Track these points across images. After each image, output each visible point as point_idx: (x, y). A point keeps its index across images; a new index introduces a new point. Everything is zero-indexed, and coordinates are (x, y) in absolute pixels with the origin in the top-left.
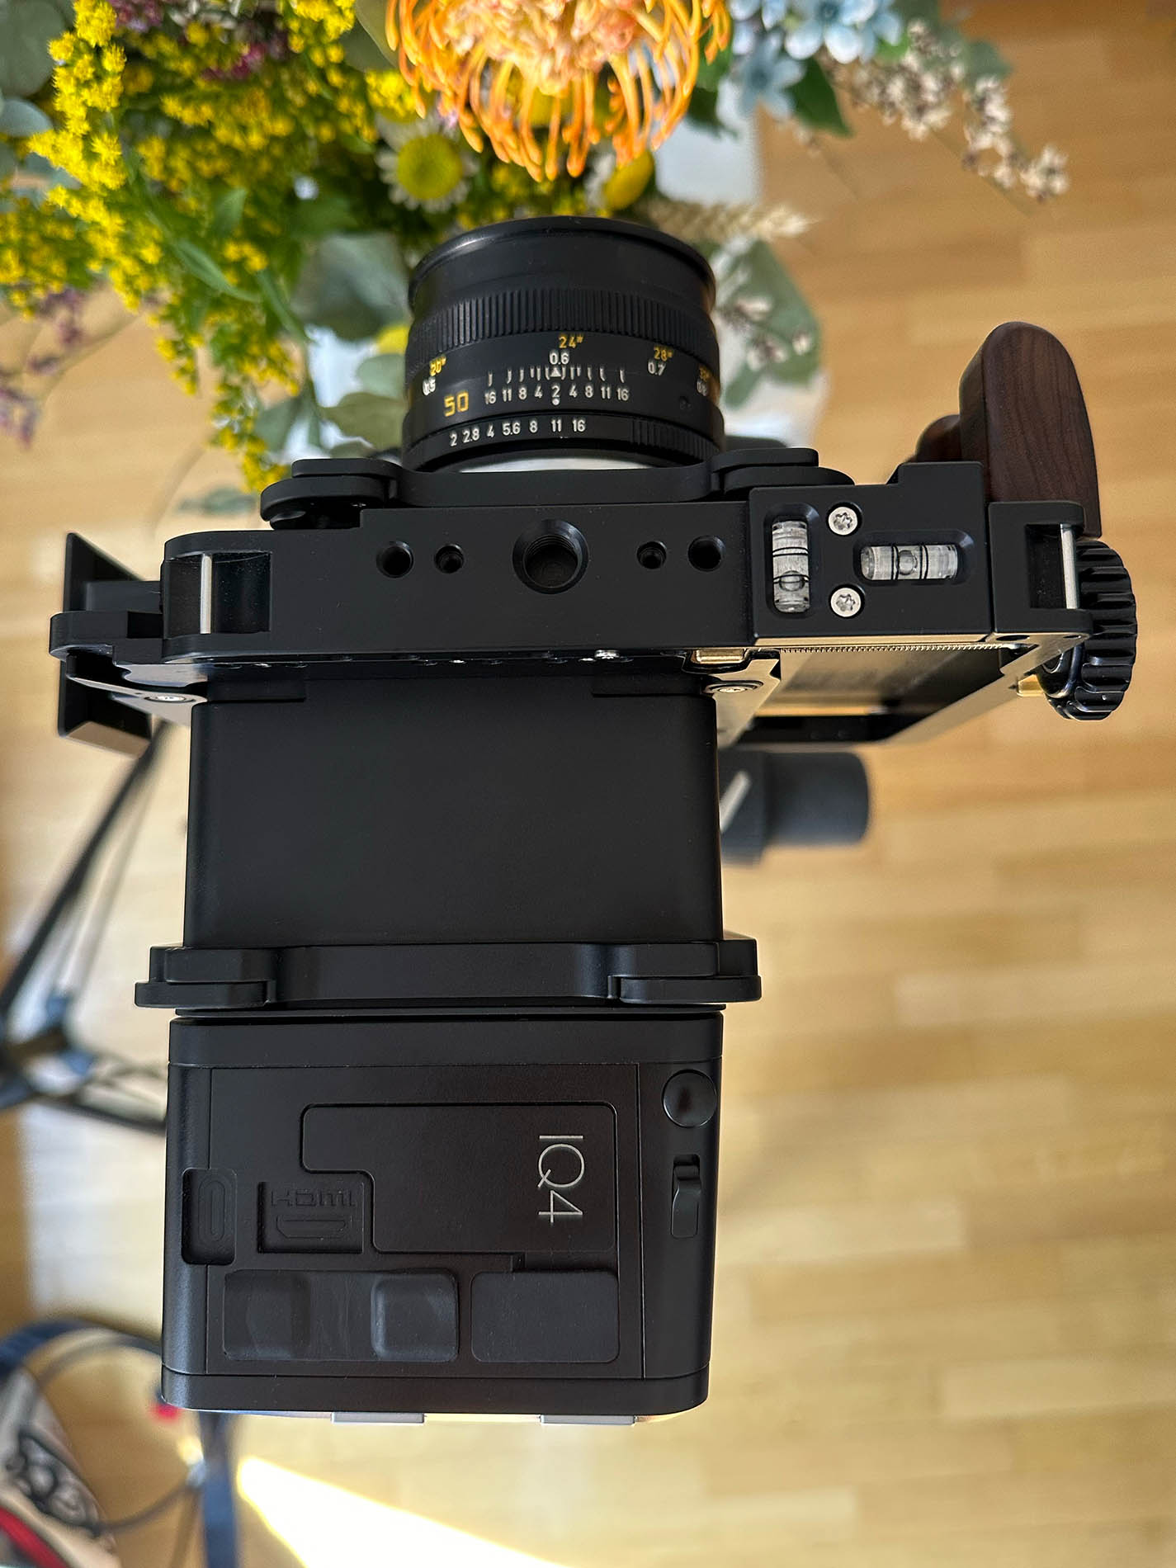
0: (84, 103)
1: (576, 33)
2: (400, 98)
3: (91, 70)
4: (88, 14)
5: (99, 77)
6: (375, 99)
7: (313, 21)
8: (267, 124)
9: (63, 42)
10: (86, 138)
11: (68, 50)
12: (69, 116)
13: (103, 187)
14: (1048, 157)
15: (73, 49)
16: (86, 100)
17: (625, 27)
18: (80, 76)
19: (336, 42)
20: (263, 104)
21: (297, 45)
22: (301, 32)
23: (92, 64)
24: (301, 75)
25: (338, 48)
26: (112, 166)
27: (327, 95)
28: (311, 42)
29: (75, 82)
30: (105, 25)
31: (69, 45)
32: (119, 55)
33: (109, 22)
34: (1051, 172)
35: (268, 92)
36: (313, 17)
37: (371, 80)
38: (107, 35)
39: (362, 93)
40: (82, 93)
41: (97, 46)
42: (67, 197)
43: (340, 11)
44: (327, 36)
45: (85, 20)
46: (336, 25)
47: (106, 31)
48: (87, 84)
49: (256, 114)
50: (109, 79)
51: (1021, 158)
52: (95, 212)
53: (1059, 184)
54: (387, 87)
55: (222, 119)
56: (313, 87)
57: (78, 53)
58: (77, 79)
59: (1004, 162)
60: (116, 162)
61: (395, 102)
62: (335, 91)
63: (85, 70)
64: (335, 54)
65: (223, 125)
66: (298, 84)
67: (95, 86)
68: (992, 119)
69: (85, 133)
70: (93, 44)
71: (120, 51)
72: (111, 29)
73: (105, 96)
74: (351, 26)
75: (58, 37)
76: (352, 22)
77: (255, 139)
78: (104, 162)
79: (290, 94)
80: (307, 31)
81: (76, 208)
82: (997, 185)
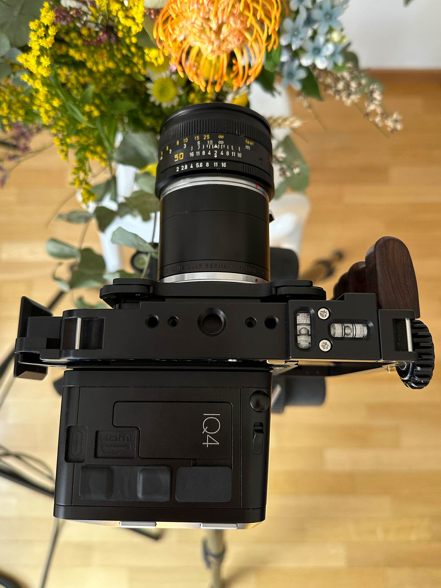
0: (39, 44)
1: (222, 37)
2: (156, 59)
3: (44, 33)
4: (45, 14)
5: (46, 36)
6: (147, 58)
7: (128, 27)
8: (106, 62)
9: (35, 22)
10: (38, 57)
11: (36, 25)
12: (33, 48)
13: (42, 76)
14: (395, 116)
15: (38, 25)
16: (40, 43)
17: (240, 36)
18: (39, 35)
19: (135, 36)
20: (106, 55)
21: (120, 35)
22: (122, 31)
23: (44, 31)
24: (120, 47)
25: (135, 38)
26: (46, 68)
27: (130, 55)
28: (126, 35)
29: (37, 37)
30: (51, 18)
31: (37, 24)
32: (55, 29)
33: (53, 17)
34: (396, 121)
35: (108, 51)
36: (127, 25)
37: (146, 51)
38: (51, 22)
39: (143, 56)
40: (39, 40)
41: (47, 25)
42: (28, 78)
43: (138, 24)
44: (132, 33)
45: (44, 15)
46: (135, 29)
47: (51, 20)
48: (41, 38)
49: (102, 59)
50: (50, 38)
51: (385, 115)
52: (38, 85)
53: (399, 127)
54: (151, 54)
55: (90, 59)
56: (125, 52)
57: (40, 27)
58: (38, 36)
59: (379, 116)
60: (48, 66)
61: (154, 60)
62: (133, 54)
63: (41, 33)
64: (134, 40)
65: (90, 61)
66: (119, 50)
67: (44, 39)
68: (375, 99)
69: (38, 55)
70: (46, 24)
71: (55, 28)
72: (53, 20)
73: (48, 43)
74: (141, 30)
75: (33, 21)
76: (141, 29)
77: (101, 68)
78: (43, 66)
79: (116, 53)
80: (125, 30)
81: (31, 83)
82: (376, 125)
